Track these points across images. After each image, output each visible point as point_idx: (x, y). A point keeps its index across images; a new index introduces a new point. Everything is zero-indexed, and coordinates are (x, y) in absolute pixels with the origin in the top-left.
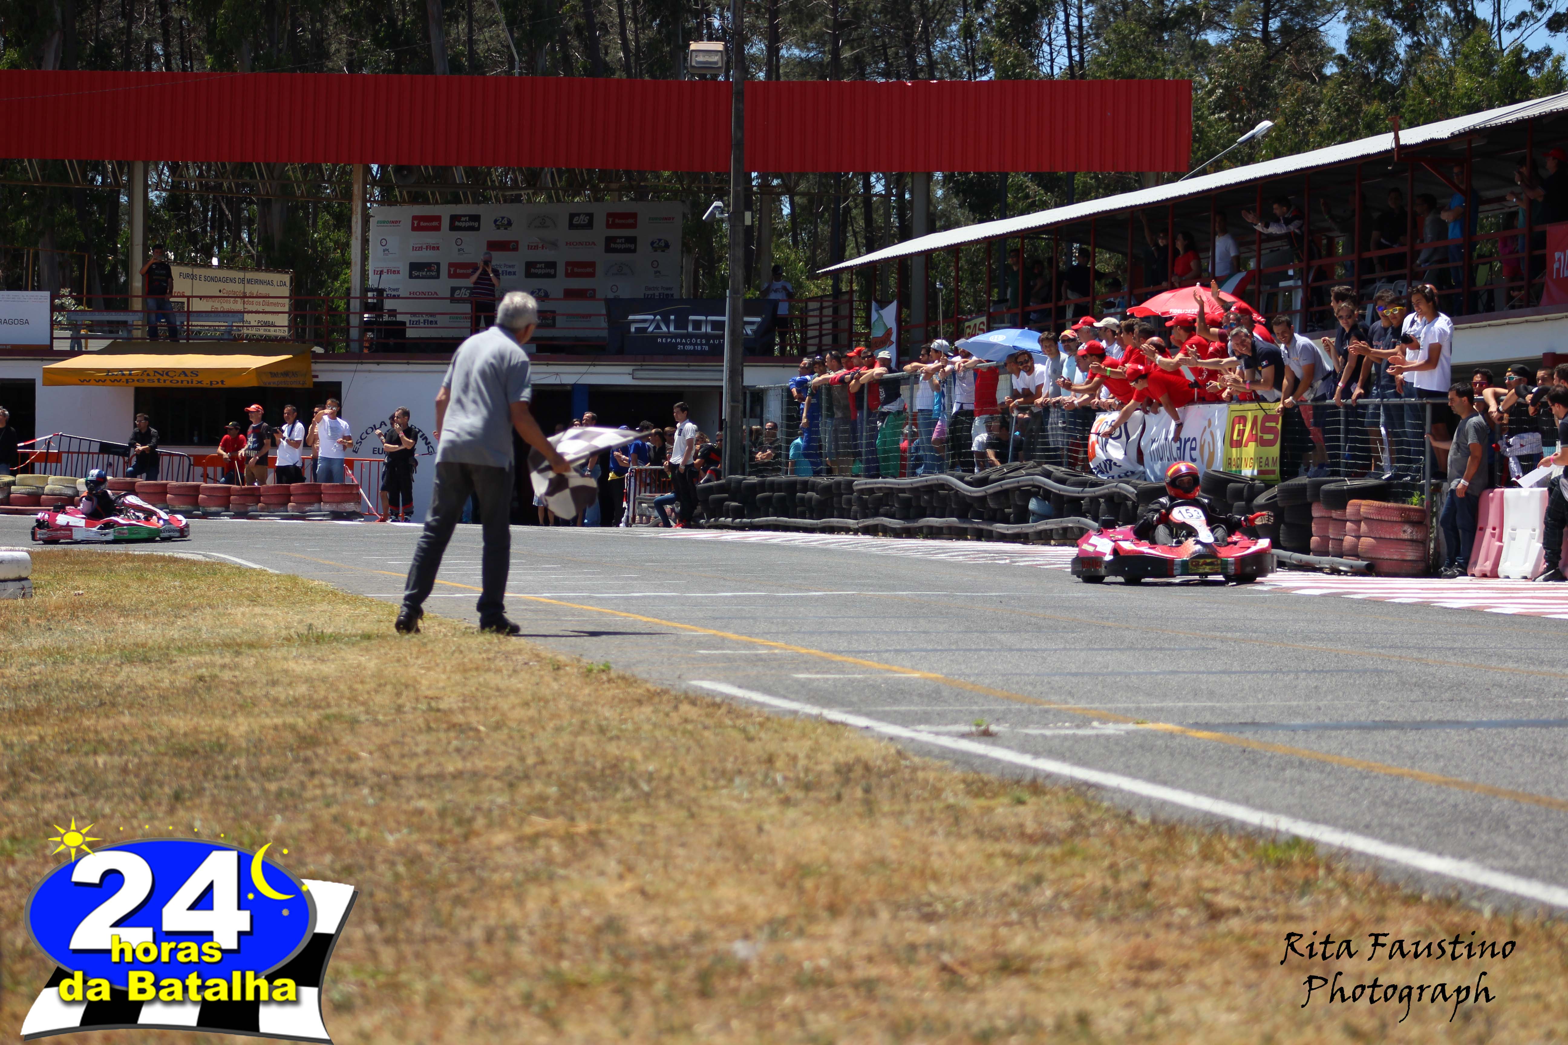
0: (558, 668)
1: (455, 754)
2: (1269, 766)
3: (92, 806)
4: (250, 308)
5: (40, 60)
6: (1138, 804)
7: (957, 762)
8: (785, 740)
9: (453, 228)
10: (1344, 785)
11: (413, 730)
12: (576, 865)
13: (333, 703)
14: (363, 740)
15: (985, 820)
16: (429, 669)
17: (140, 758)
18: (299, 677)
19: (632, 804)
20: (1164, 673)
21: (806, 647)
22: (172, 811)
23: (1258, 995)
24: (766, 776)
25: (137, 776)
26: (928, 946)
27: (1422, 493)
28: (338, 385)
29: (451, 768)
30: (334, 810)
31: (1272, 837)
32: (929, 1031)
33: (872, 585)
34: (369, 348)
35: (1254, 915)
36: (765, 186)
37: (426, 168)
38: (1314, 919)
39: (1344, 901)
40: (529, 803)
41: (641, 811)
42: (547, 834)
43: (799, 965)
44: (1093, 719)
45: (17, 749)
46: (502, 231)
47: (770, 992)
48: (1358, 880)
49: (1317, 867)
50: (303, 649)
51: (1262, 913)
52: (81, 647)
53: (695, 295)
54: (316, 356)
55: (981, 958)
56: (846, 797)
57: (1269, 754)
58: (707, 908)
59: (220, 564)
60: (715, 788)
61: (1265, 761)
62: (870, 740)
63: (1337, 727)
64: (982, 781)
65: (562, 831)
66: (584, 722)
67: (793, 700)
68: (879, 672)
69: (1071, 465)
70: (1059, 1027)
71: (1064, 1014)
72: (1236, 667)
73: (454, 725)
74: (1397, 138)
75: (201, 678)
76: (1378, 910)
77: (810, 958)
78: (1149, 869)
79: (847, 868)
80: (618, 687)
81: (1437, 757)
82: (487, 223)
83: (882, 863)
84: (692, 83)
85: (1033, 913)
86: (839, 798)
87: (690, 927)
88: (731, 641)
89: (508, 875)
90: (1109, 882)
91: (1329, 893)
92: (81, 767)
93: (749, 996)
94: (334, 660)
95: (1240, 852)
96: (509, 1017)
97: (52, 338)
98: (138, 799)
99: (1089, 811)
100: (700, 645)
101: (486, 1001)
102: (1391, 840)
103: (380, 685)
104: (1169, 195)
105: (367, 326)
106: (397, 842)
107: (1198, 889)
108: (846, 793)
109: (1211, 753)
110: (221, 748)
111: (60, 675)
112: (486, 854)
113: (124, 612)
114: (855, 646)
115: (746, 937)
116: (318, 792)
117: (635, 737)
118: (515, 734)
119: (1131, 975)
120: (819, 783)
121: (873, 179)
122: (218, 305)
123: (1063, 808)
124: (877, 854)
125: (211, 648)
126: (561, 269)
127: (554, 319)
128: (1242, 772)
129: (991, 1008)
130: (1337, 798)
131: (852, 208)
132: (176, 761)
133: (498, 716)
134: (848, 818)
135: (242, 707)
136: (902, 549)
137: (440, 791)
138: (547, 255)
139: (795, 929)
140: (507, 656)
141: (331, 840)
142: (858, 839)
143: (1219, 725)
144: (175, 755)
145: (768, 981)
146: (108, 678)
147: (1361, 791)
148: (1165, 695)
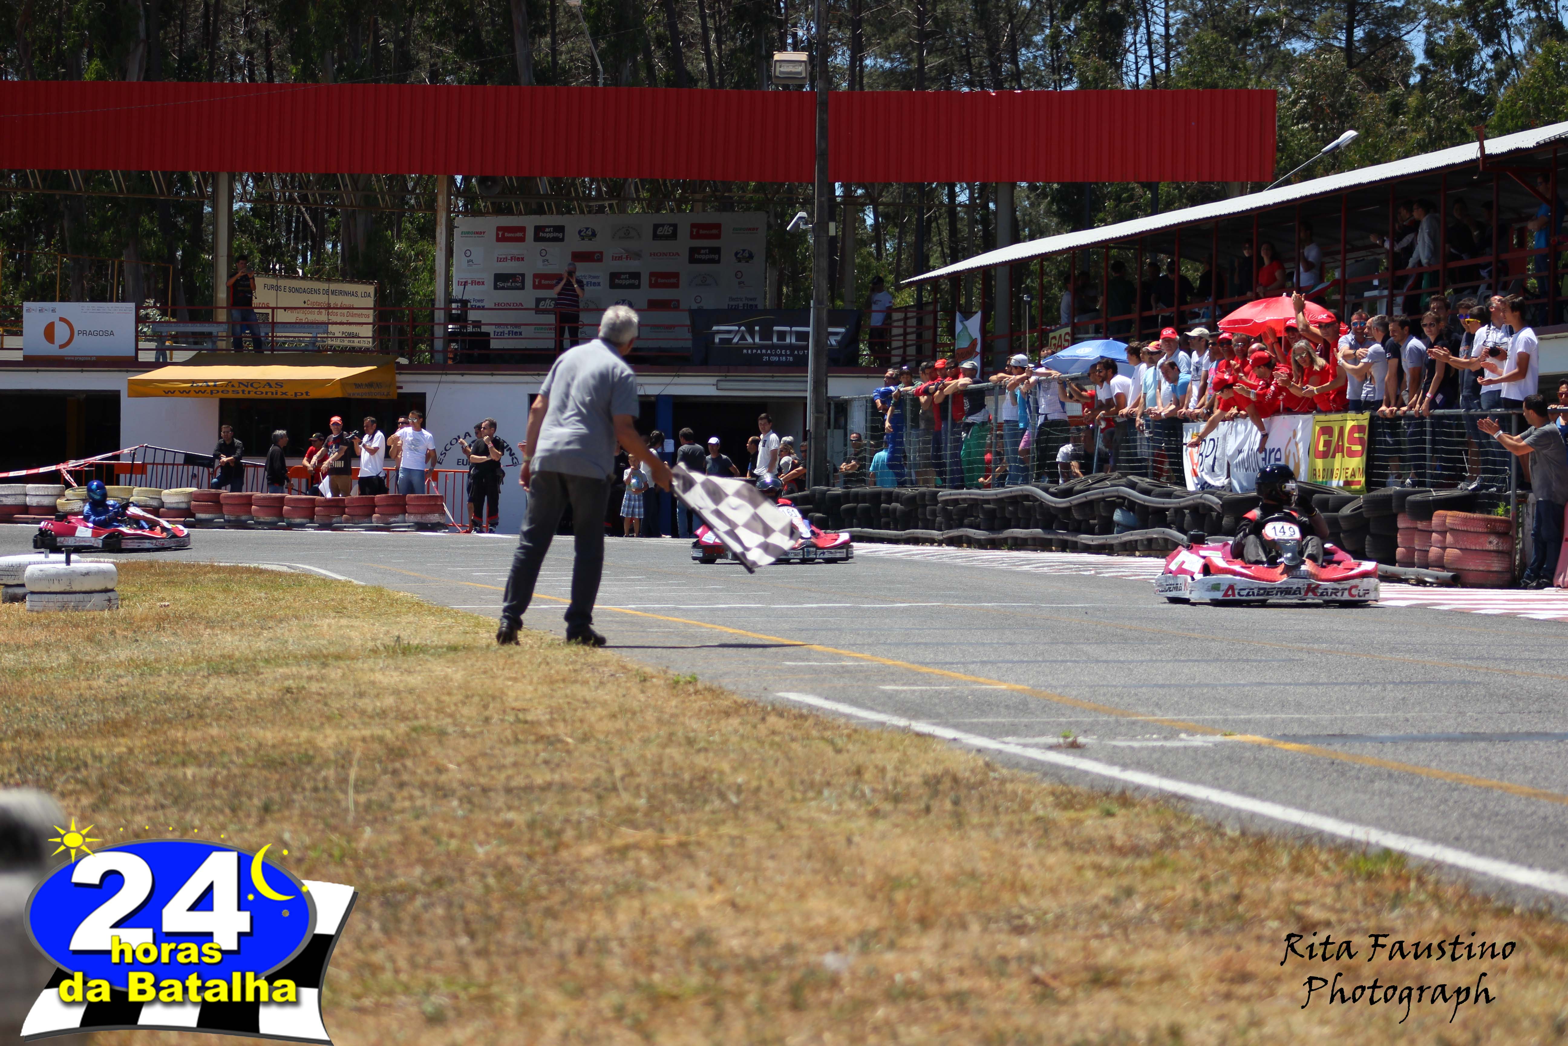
0: (645, 680)
1: (543, 766)
2: (1358, 778)
3: (182, 818)
4: (334, 319)
5: (124, 73)
6: (1227, 817)
7: (1045, 774)
8: (873, 751)
9: (537, 239)
10: (1433, 797)
11: (501, 741)
12: (666, 877)
13: (420, 714)
14: (450, 752)
15: (1075, 831)
16: (515, 680)
17: (229, 769)
18: (384, 688)
19: (721, 816)
20: (1251, 684)
21: (892, 659)
22: (261, 822)
24: (855, 788)
25: (226, 788)
26: (1019, 958)
27: (1508, 503)
28: (423, 396)
29: (539, 781)
30: (424, 822)
31: (1362, 850)
33: (957, 597)
34: (453, 359)
35: (1345, 927)
36: (848, 195)
37: (510, 179)
38: (1406, 931)
39: (1435, 914)
40: (618, 815)
41: (730, 823)
42: (636, 846)
43: (891, 978)
44: (1180, 732)
45: (106, 761)
46: (586, 242)
47: (861, 1005)
48: (1449, 893)
49: (1408, 880)
50: (390, 661)
51: (1353, 925)
52: (168, 658)
53: (779, 305)
54: (401, 367)
55: (1073, 972)
56: (935, 809)
57: (1357, 766)
58: (797, 920)
59: (305, 575)
60: (804, 800)
61: (1353, 773)
62: (958, 752)
63: (1426, 739)
64: (1071, 792)
65: (651, 843)
66: (671, 734)
67: (879, 712)
68: (966, 683)
69: (1156, 476)
70: (1152, 1040)
71: (1156, 1027)
72: (1323, 679)
73: (542, 737)
74: (1482, 148)
75: (288, 690)
76: (1469, 921)
77: (901, 971)
78: (1240, 881)
79: (938, 880)
80: (705, 699)
81: (1526, 769)
82: (571, 232)
83: (973, 875)
84: (776, 93)
85: (1124, 926)
86: (928, 810)
87: (782, 939)
88: (817, 652)
89: (598, 887)
90: (1200, 895)
91: (1420, 905)
92: (170, 779)
93: (841, 1009)
94: (421, 672)
95: (1331, 864)
96: (601, 1030)
97: (137, 349)
98: (227, 811)
99: (1179, 823)
100: (787, 656)
101: (578, 1014)
102: (1480, 852)
103: (467, 697)
104: (1254, 205)
105: (451, 337)
106: (487, 854)
107: (1289, 901)
108: (935, 805)
109: (1300, 764)
110: (308, 760)
111: (148, 687)
112: (575, 865)
113: (210, 624)
114: (941, 657)
115: (837, 949)
116: (407, 804)
117: (723, 749)
118: (603, 745)
119: (1223, 988)
120: (908, 795)
121: (957, 189)
122: (303, 316)
123: (1153, 820)
124: (968, 867)
125: (298, 660)
126: (645, 280)
128: (1331, 784)
129: (1083, 1020)
130: (1426, 810)
131: (936, 219)
132: (265, 773)
133: (586, 728)
134: (937, 831)
135: (329, 719)
136: (987, 560)
137: (529, 803)
138: (633, 265)
139: (886, 941)
140: (593, 668)
141: (421, 852)
142: (948, 851)
143: (1307, 737)
144: (264, 767)
145: (859, 993)
146: (196, 689)
147: (1451, 803)
148: (1252, 707)
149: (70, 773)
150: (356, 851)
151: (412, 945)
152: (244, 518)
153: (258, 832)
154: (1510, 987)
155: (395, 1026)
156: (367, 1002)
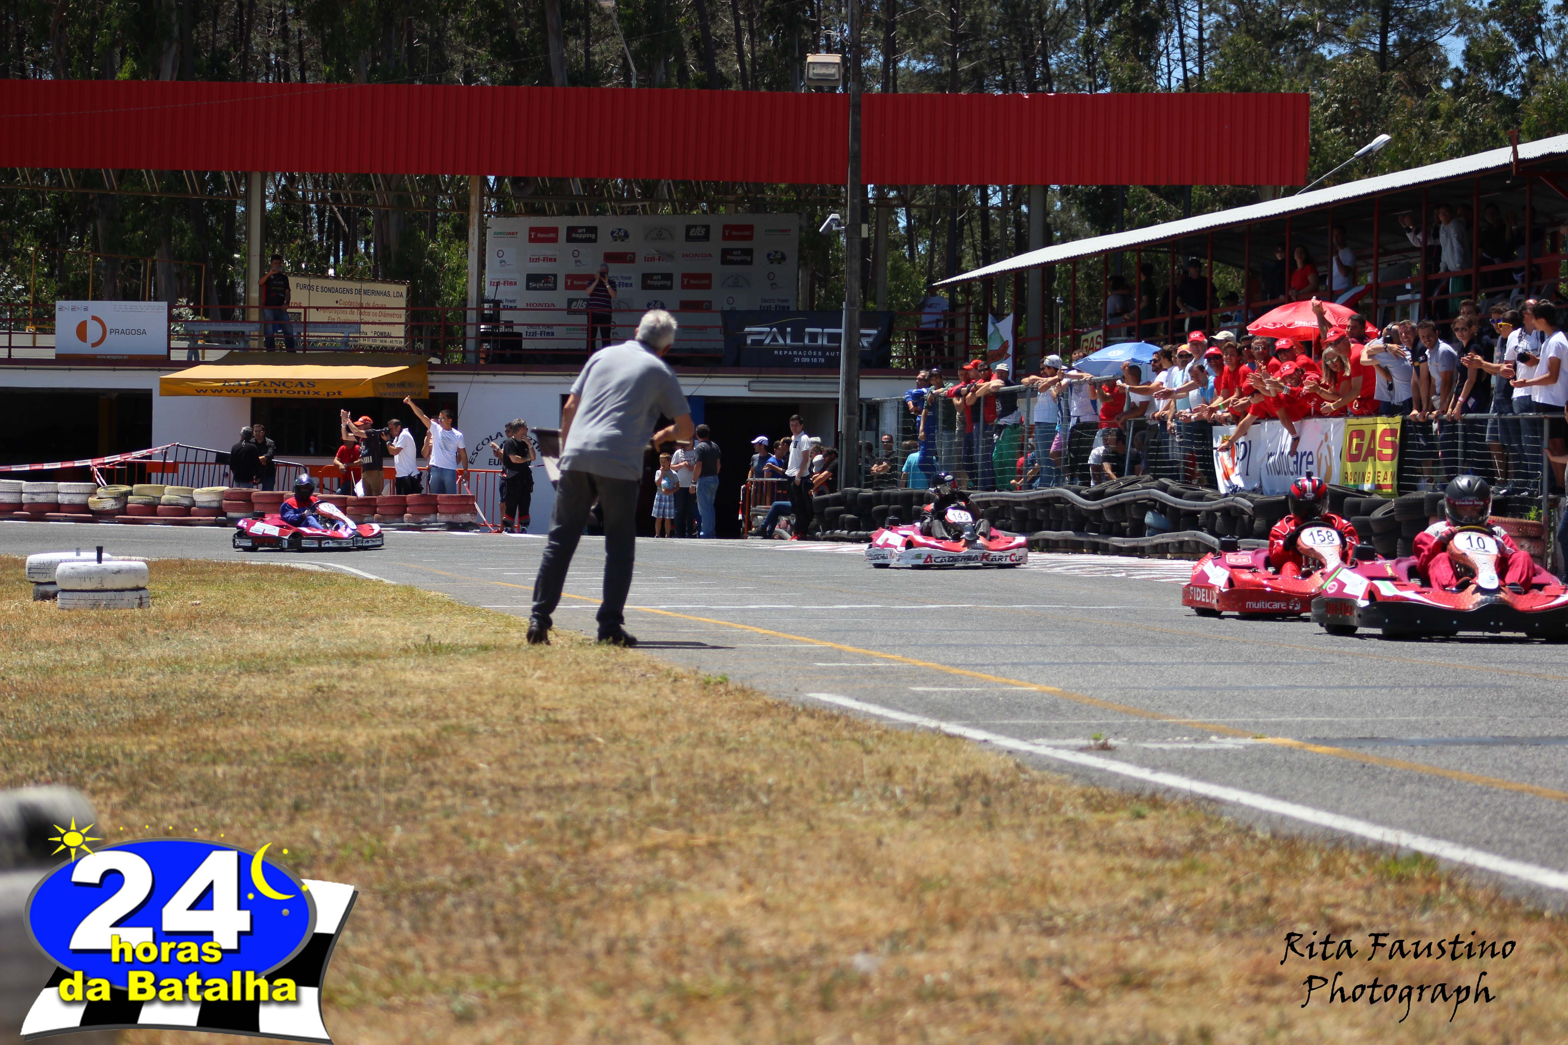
0: (676, 680)
1: (574, 766)
2: (1389, 781)
3: (212, 816)
4: (366, 318)
5: (157, 72)
6: (1257, 819)
7: (1076, 776)
8: (903, 752)
9: (570, 239)
10: (1464, 800)
11: (532, 741)
12: (696, 878)
13: (451, 713)
14: (481, 751)
15: (1105, 833)
16: (546, 680)
17: (259, 768)
18: (415, 687)
19: (751, 816)
20: (1282, 687)
21: (923, 660)
22: (291, 821)
23: (1380, 1011)
24: (885, 789)
25: (256, 786)
26: (1049, 959)
27: (1540, 508)
28: (455, 396)
29: (569, 780)
30: (453, 821)
31: (1393, 854)
33: (988, 598)
34: (485, 359)
36: (881, 197)
37: (543, 181)
39: (1466, 917)
40: (648, 815)
41: (760, 823)
42: (666, 846)
43: (921, 979)
44: (1211, 734)
45: (136, 759)
46: (619, 242)
47: (891, 1006)
48: (1480, 896)
49: (1438, 883)
50: (421, 660)
51: (1384, 928)
52: (198, 657)
53: (811, 307)
54: (432, 367)
55: (1102, 973)
56: (965, 811)
57: (1388, 769)
58: (828, 921)
59: (337, 575)
60: (834, 801)
61: (1384, 776)
62: (989, 754)
63: (1457, 742)
64: (1101, 794)
65: (681, 843)
66: (702, 734)
67: (911, 713)
68: (997, 685)
69: (1188, 480)
70: (1182, 1042)
71: (1186, 1029)
72: (1354, 682)
73: (573, 737)
74: (1515, 152)
75: (319, 689)
76: (1500, 925)
77: (931, 972)
78: (1270, 884)
79: (968, 881)
80: (735, 700)
81: (1557, 773)
82: (604, 234)
83: (1002, 876)
84: (809, 94)
85: (1154, 928)
86: (958, 811)
87: (811, 939)
88: (848, 653)
89: (628, 887)
90: (1230, 897)
91: (1451, 908)
92: (200, 776)
93: (870, 1009)
94: (451, 671)
95: (1362, 867)
96: (630, 1029)
97: (169, 349)
98: (258, 809)
99: (1209, 825)
100: (818, 657)
101: (608, 1013)
102: (1511, 856)
103: (498, 697)
104: (1287, 209)
105: (483, 337)
106: (517, 853)
107: (1319, 905)
108: (966, 806)
109: (1330, 767)
110: (340, 759)
111: (179, 685)
112: (605, 865)
113: (241, 622)
114: (971, 659)
115: (867, 950)
116: (437, 803)
117: (754, 749)
118: (633, 745)
119: (1253, 990)
120: (938, 796)
121: (990, 192)
122: (336, 316)
123: (1183, 823)
124: (997, 867)
125: (329, 658)
126: (677, 281)
128: (1362, 787)
129: (1113, 1022)
130: (1457, 814)
131: (969, 221)
132: (295, 771)
133: (616, 727)
134: (968, 832)
135: (360, 717)
137: (559, 802)
138: (664, 267)
139: (915, 942)
140: (624, 668)
141: (451, 851)
142: (978, 852)
143: (1338, 740)
144: (294, 765)
145: (889, 994)
146: (226, 688)
147: (1482, 806)
148: (1283, 710)
149: (100, 771)
150: (386, 849)
151: (442, 943)
153: (288, 830)
154: (1541, 991)
155: (424, 1025)
156: (396, 1001)
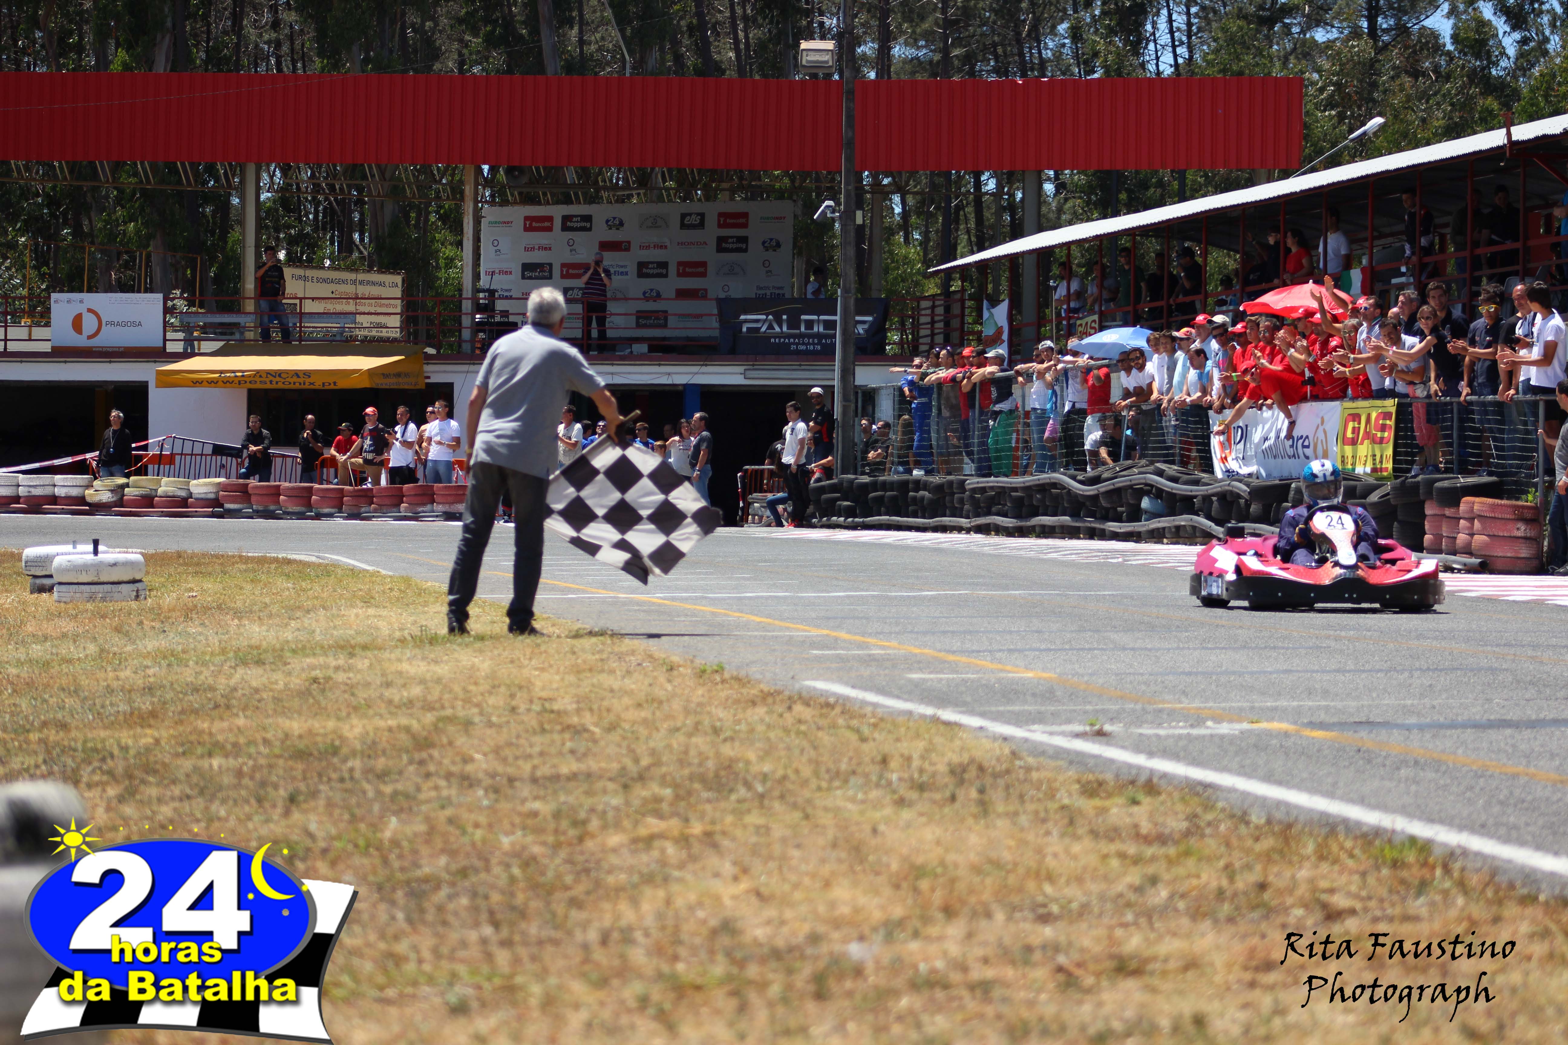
0: (672, 669)
1: (569, 756)
2: (1384, 766)
3: (207, 808)
4: (361, 309)
5: (150, 64)
6: (1252, 805)
7: (1071, 763)
8: (898, 740)
9: (565, 228)
10: (1459, 784)
11: (527, 731)
12: (690, 867)
13: (447, 705)
14: (476, 742)
15: (1100, 820)
16: (542, 670)
17: (255, 760)
18: (413, 678)
19: (746, 806)
20: (1278, 672)
21: (919, 647)
22: (287, 813)
24: (881, 777)
25: (252, 778)
26: (1044, 947)
27: (1536, 490)
28: (451, 386)
29: (564, 770)
30: (449, 812)
31: (1387, 837)
32: (1045, 1032)
33: (985, 584)
35: (1370, 915)
36: (876, 184)
37: (538, 169)
38: (1431, 919)
39: (1460, 901)
40: (643, 805)
41: (755, 812)
42: (661, 836)
43: (915, 967)
44: (1207, 719)
45: (132, 752)
46: (614, 231)
47: (884, 995)
48: (1474, 880)
49: (1433, 868)
50: (417, 651)
51: (1378, 913)
52: (195, 649)
54: (428, 357)
55: (1097, 960)
56: (960, 798)
57: (1384, 754)
58: (822, 909)
59: (333, 565)
60: (829, 789)
61: (1379, 760)
62: (984, 740)
63: (1453, 726)
64: (1097, 780)
65: (676, 833)
66: (697, 724)
67: (906, 700)
68: (992, 672)
69: (1184, 463)
70: (1176, 1029)
71: (1181, 1016)
72: (1351, 665)
73: (569, 727)
74: (1509, 134)
75: (315, 680)
76: (1494, 908)
77: (926, 960)
78: (1265, 869)
79: (963, 869)
80: (731, 688)
81: (1553, 756)
82: (599, 222)
83: (997, 864)
84: (802, 82)
85: (1149, 914)
86: (953, 798)
87: (806, 928)
88: (845, 641)
89: (623, 877)
90: (1225, 883)
91: (1446, 893)
92: (196, 769)
93: (865, 998)
94: (447, 662)
95: (1357, 852)
96: (624, 1020)
97: (165, 340)
98: (253, 801)
99: (1205, 811)
100: (814, 645)
101: (602, 1004)
102: (1506, 840)
103: (494, 687)
104: (1281, 192)
105: (478, 327)
106: (513, 844)
107: (1314, 890)
108: (961, 794)
109: (1326, 752)
110: (335, 751)
111: (175, 678)
112: (600, 855)
113: (238, 614)
114: (968, 646)
115: (861, 938)
116: (433, 794)
117: (749, 738)
118: (629, 735)
119: (1248, 976)
120: (933, 783)
121: (984, 177)
122: (332, 307)
123: (1179, 808)
124: (994, 855)
125: (325, 650)
126: (672, 269)
127: (666, 319)
128: (1358, 771)
129: (1107, 1009)
130: (1452, 797)
131: (963, 207)
132: (290, 763)
133: (612, 717)
134: (962, 820)
135: (356, 709)
136: (1015, 548)
137: (555, 792)
138: (659, 255)
139: (910, 931)
140: (620, 657)
141: (446, 842)
142: (973, 840)
143: (1334, 724)
144: (291, 757)
145: (882, 982)
146: (222, 680)
147: (1477, 790)
148: (1279, 694)
149: (96, 764)
150: (381, 841)
151: (437, 935)
152: (272, 508)
153: (283, 823)
154: (1535, 975)
155: (418, 1018)
156: (391, 993)
